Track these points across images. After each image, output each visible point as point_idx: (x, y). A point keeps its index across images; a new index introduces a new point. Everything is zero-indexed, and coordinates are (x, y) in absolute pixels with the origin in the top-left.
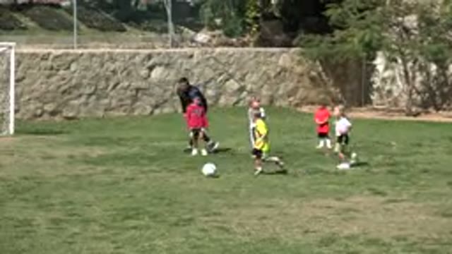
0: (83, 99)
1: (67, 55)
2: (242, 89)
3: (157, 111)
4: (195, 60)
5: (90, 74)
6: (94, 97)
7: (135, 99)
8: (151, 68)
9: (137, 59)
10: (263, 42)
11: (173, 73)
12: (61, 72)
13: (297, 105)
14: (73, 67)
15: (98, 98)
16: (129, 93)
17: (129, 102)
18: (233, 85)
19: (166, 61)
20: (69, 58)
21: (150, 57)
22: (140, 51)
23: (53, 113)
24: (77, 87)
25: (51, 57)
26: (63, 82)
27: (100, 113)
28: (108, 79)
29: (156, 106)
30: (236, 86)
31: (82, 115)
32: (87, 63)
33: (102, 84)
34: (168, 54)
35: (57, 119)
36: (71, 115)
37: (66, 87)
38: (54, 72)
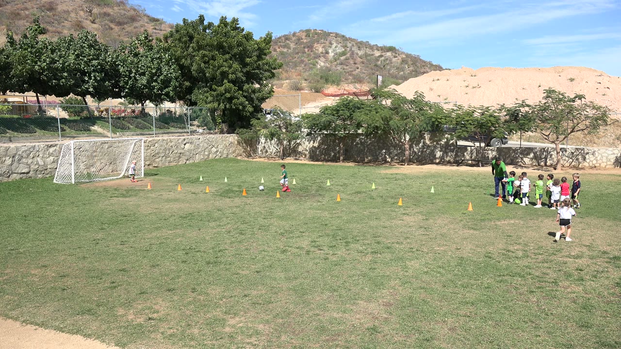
0: (160, 159)
1: (154, 140)
2: (217, 151)
3: (188, 162)
4: (200, 140)
5: (163, 148)
6: (164, 157)
7: (180, 157)
8: (185, 144)
9: (180, 141)
10: (222, 132)
11: (193, 146)
12: (152, 148)
13: (236, 156)
14: (156, 145)
15: (166, 158)
16: (177, 155)
17: (177, 159)
18: (214, 150)
19: (190, 141)
20: (155, 142)
21: (184, 140)
22: (181, 137)
23: (149, 165)
24: (158, 153)
25: (148, 141)
26: (152, 152)
27: (167, 164)
28: (169, 150)
29: (187, 160)
30: (215, 150)
31: (160, 165)
32: (161, 143)
33: (167, 152)
34: (191, 138)
35: (151, 167)
36: (156, 166)
37: (154, 154)
38: (149, 147)
